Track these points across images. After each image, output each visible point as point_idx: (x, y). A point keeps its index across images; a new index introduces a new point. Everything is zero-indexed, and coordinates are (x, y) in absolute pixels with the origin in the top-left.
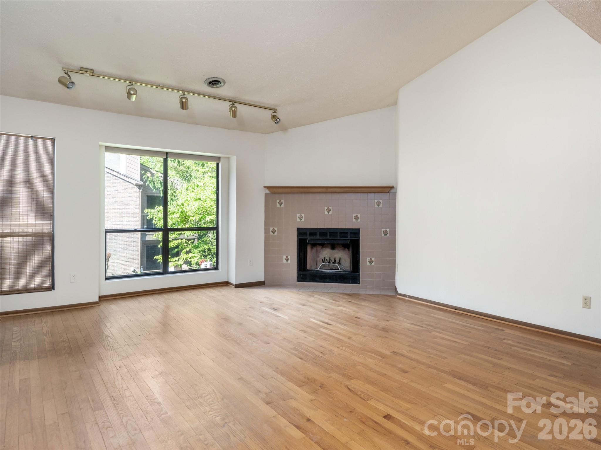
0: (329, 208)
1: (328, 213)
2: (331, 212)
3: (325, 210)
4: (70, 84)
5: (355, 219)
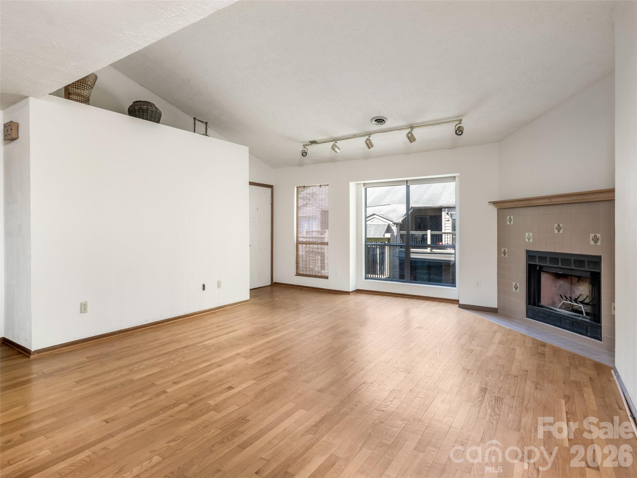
3: (555, 227)
4: (304, 154)
5: (593, 241)
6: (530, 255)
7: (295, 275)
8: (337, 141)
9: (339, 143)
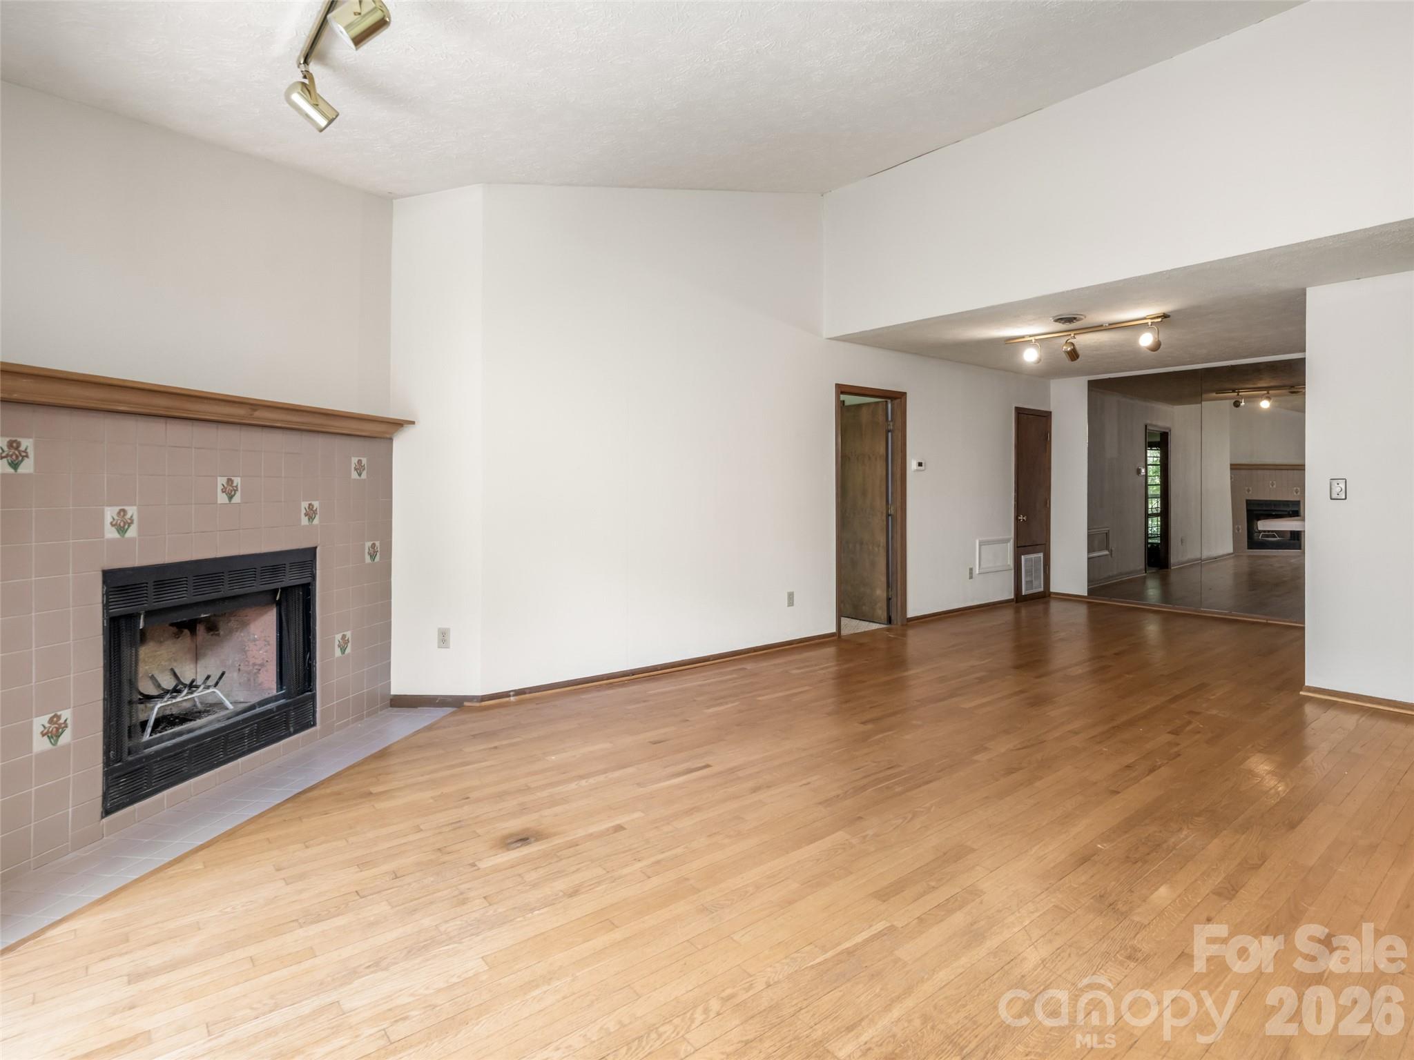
0: (232, 481)
1: (231, 498)
2: (238, 494)
3: (220, 487)
5: (307, 517)
6: (122, 584)
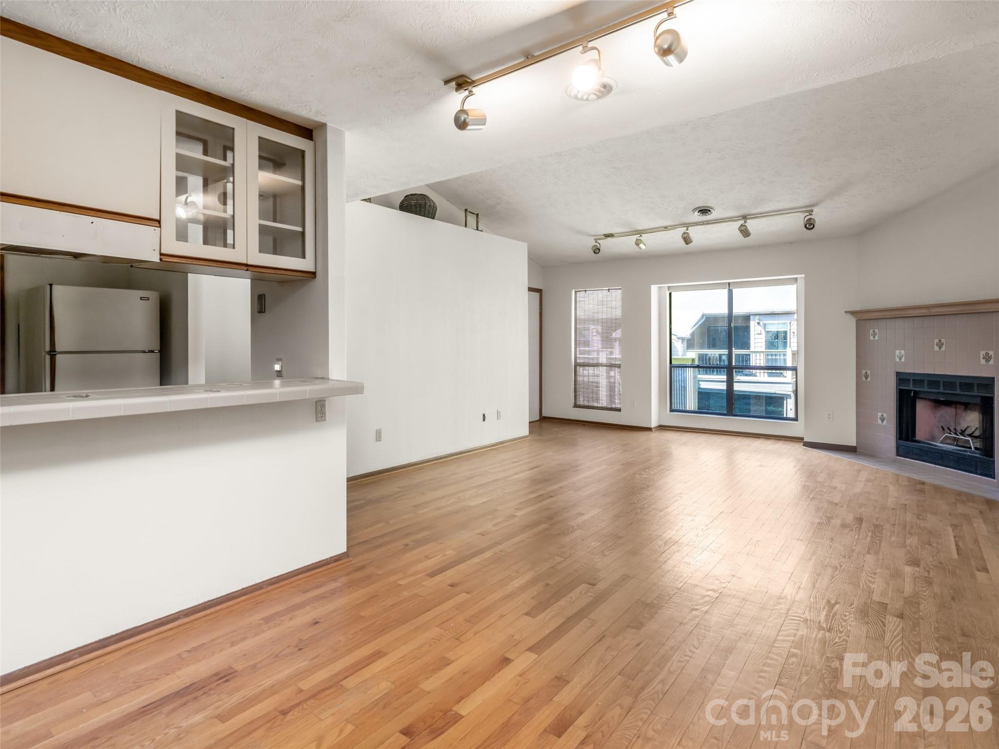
0: (941, 341)
1: (940, 348)
2: (944, 347)
3: (935, 343)
4: (597, 250)
5: (984, 360)
6: (902, 378)
7: (573, 407)
8: (642, 235)
9: (644, 237)
